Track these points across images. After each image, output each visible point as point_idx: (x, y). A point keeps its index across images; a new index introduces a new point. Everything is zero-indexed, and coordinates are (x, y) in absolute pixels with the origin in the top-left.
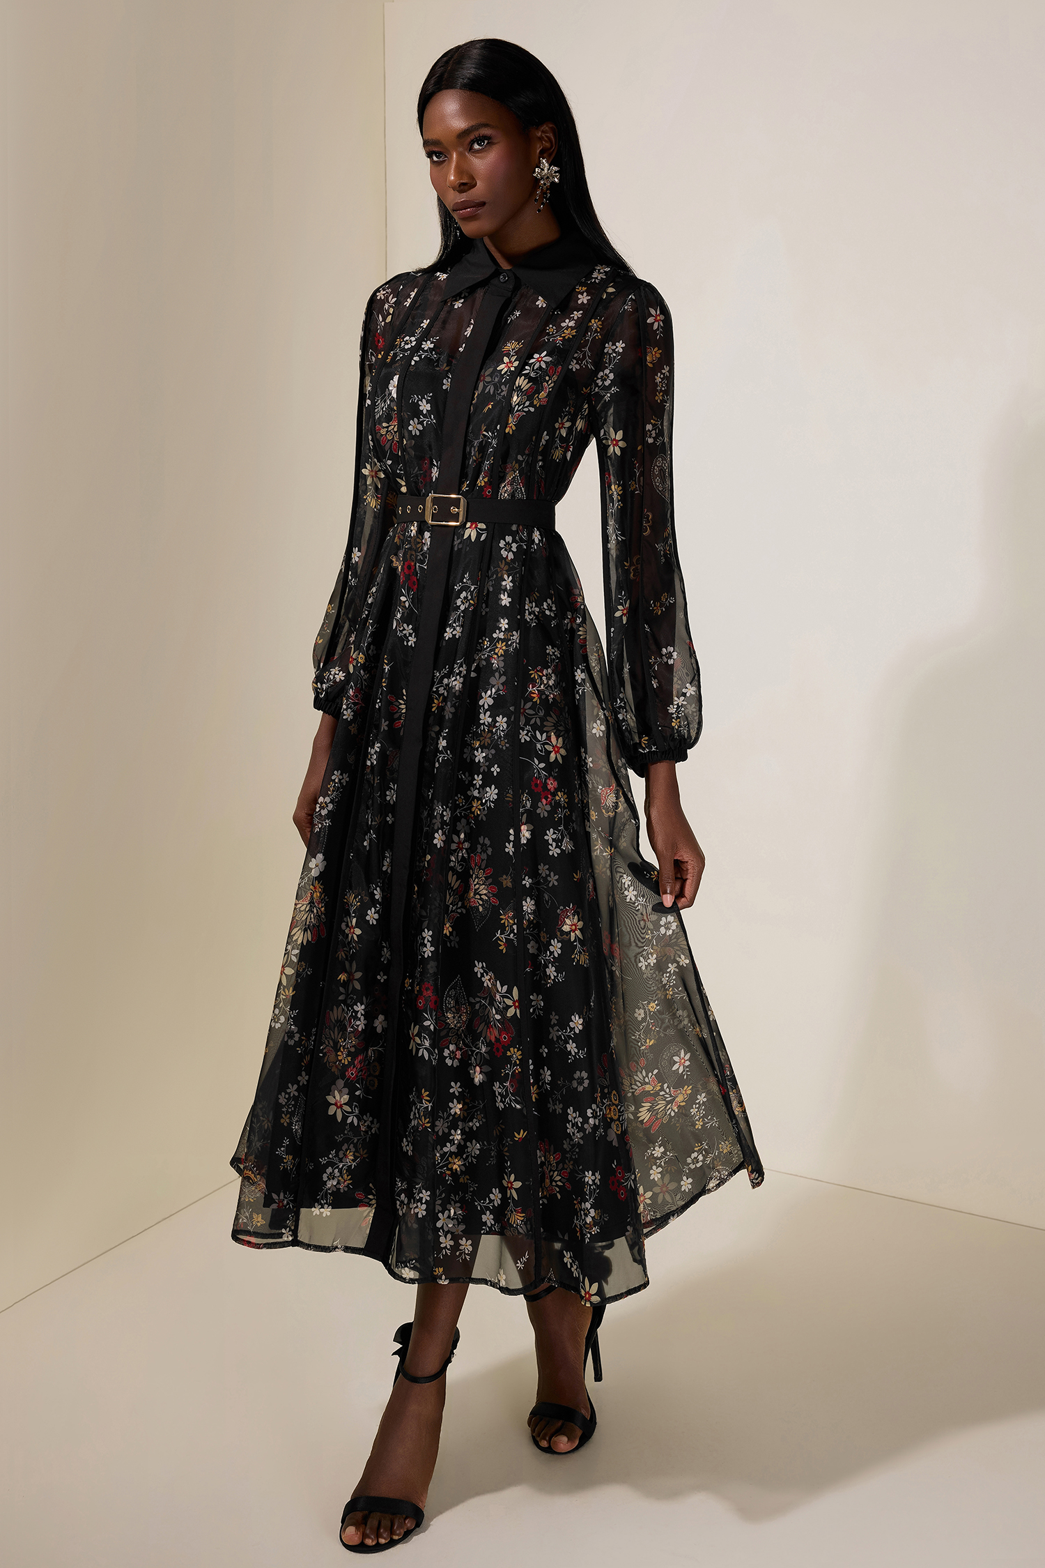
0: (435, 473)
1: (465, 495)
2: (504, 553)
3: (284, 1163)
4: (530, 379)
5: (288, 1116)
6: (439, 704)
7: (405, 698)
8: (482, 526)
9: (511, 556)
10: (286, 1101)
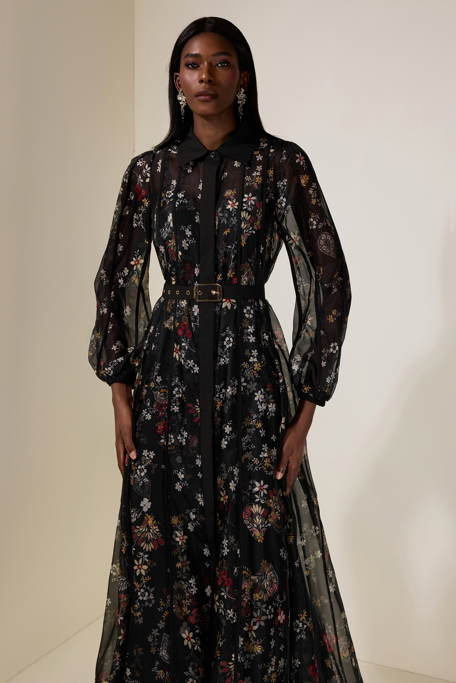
0: (197, 271)
1: (219, 282)
2: (247, 316)
3: (158, 675)
4: (250, 213)
5: (155, 648)
6: (220, 405)
7: (198, 404)
8: (233, 301)
9: (251, 316)
10: (152, 639)
